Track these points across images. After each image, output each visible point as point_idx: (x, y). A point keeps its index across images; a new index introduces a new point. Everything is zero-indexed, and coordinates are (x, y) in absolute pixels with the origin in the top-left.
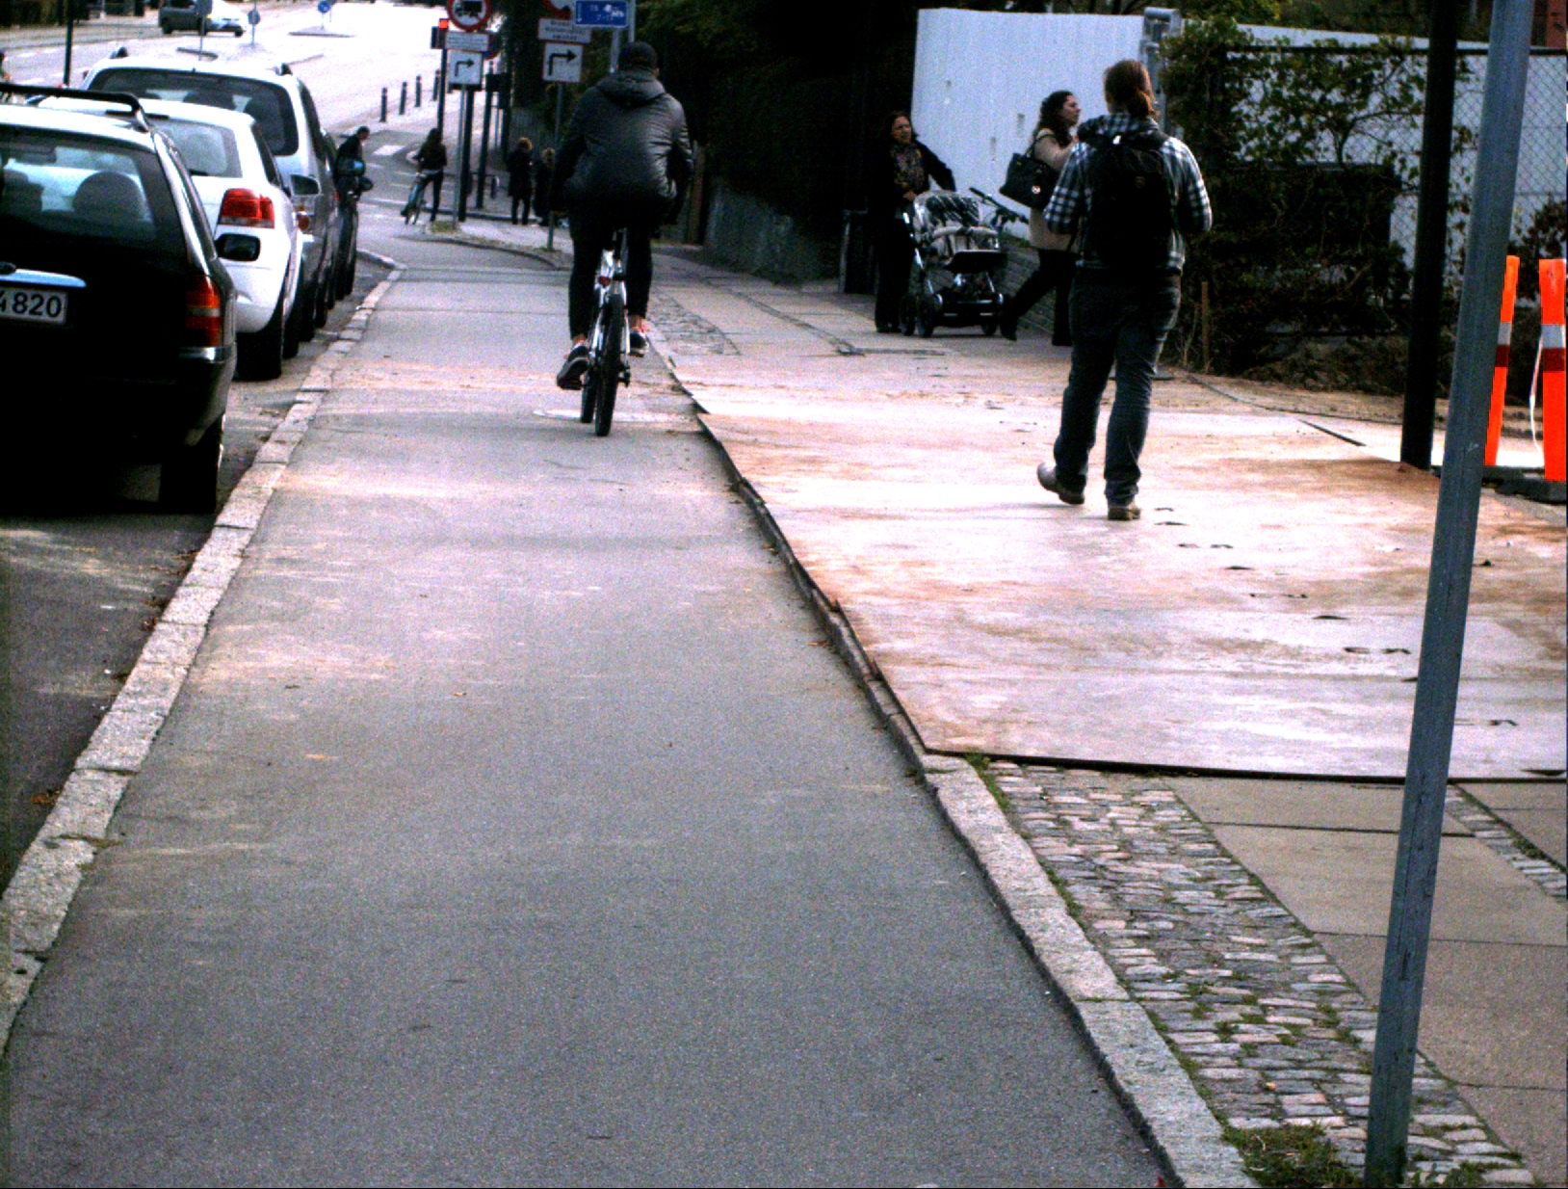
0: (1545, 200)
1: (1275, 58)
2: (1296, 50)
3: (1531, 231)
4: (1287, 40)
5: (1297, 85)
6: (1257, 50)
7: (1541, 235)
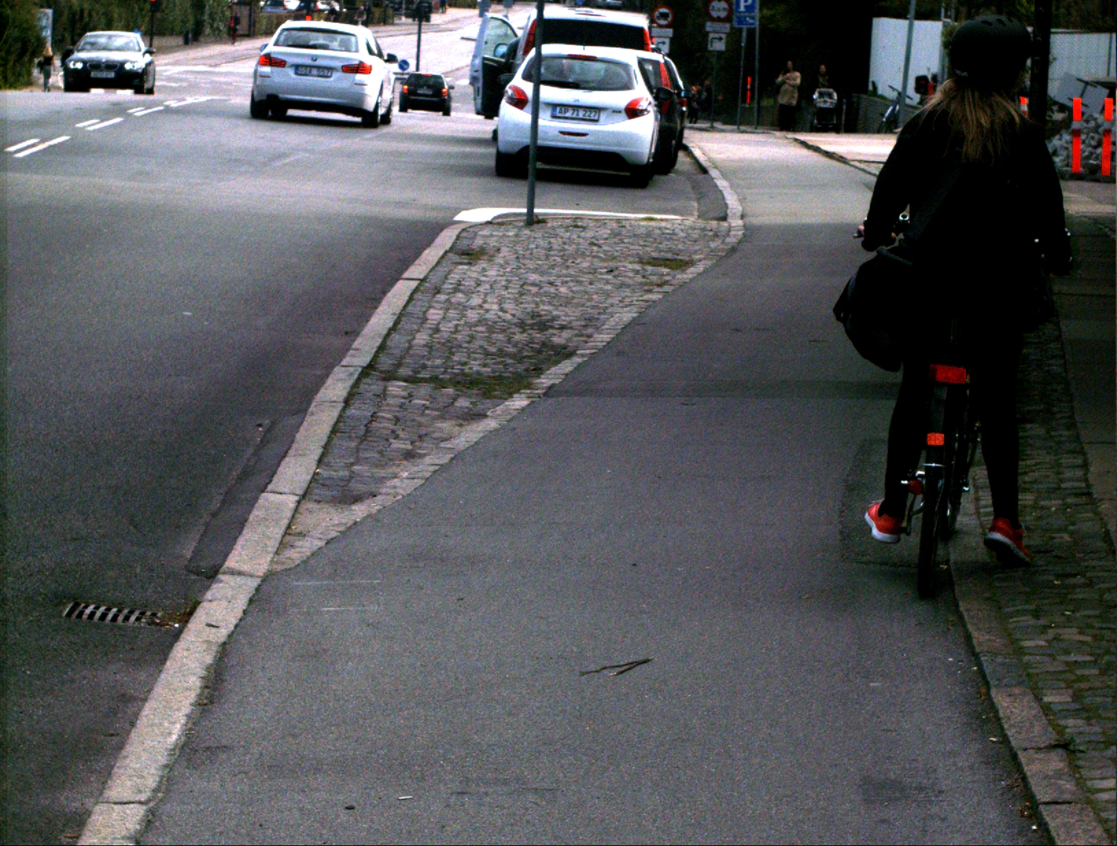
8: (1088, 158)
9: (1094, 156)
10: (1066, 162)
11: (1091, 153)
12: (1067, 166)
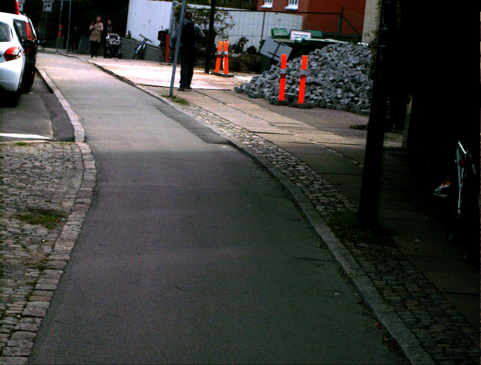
0: (241, 37)
1: (194, 10)
2: (198, 9)
3: (239, 42)
4: (196, 7)
5: (198, 15)
6: (191, 9)
7: (240, 43)
8: (287, 91)
9: (291, 90)
10: (272, 93)
11: (289, 88)
12: (273, 95)
